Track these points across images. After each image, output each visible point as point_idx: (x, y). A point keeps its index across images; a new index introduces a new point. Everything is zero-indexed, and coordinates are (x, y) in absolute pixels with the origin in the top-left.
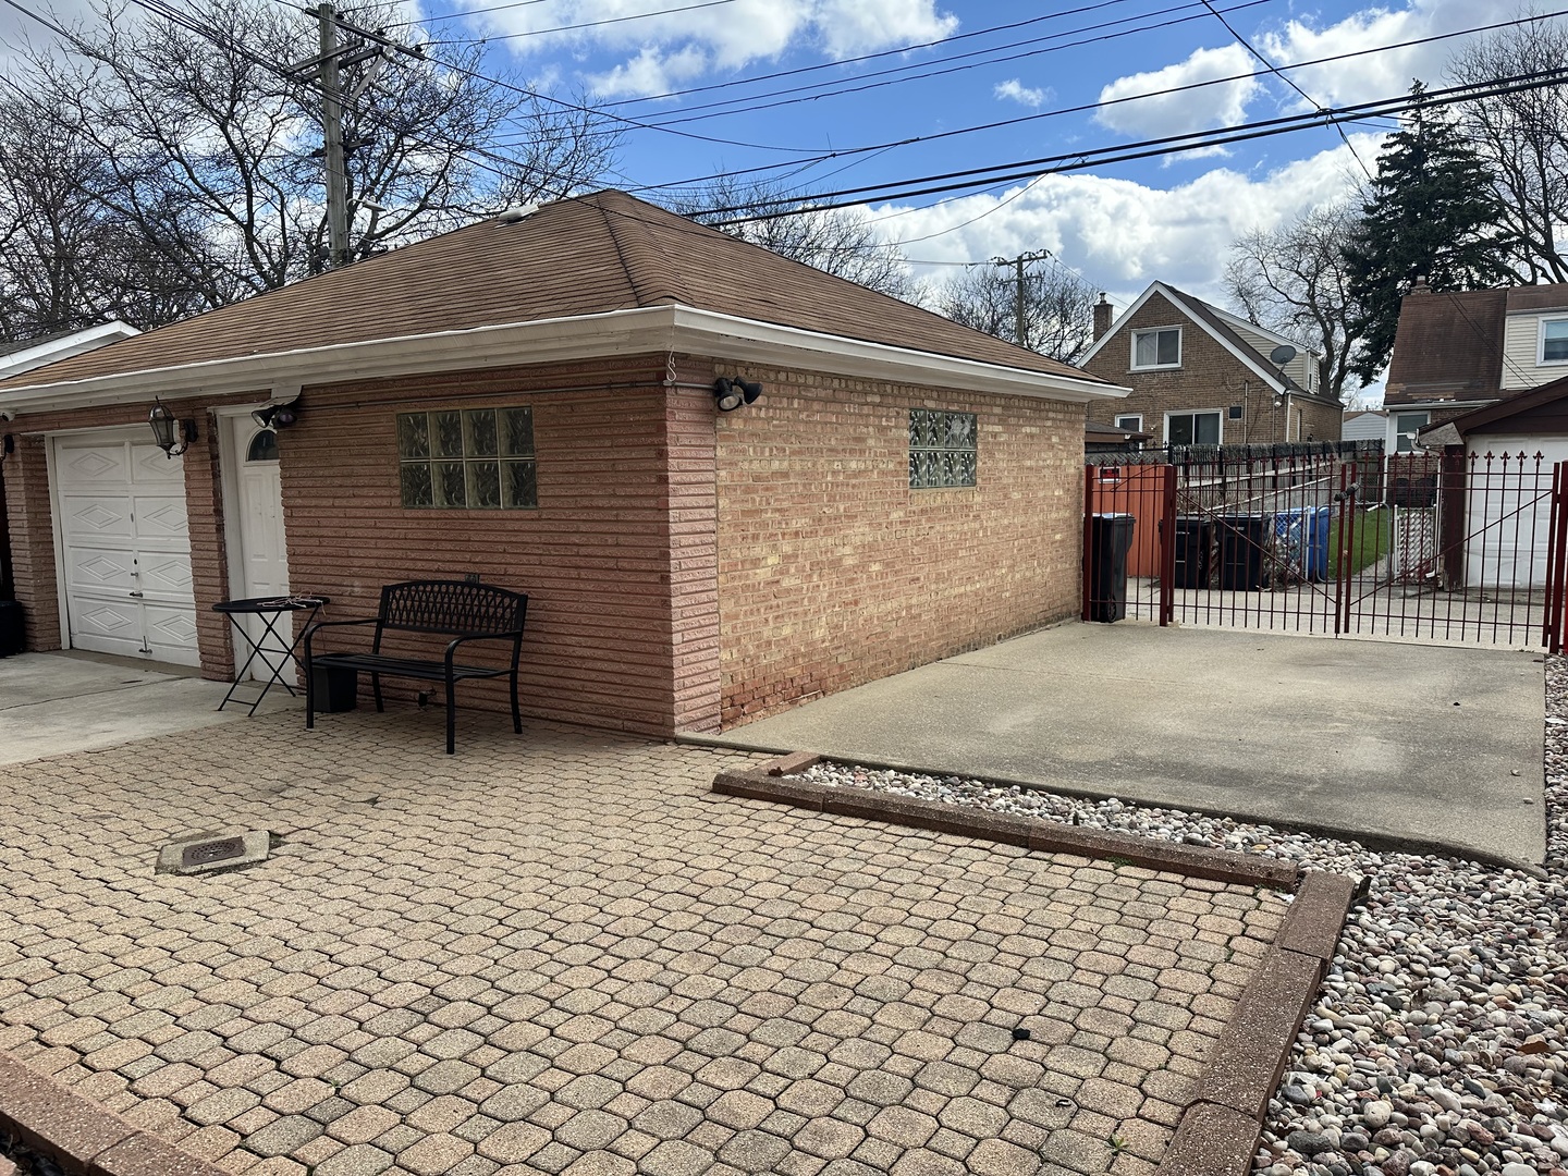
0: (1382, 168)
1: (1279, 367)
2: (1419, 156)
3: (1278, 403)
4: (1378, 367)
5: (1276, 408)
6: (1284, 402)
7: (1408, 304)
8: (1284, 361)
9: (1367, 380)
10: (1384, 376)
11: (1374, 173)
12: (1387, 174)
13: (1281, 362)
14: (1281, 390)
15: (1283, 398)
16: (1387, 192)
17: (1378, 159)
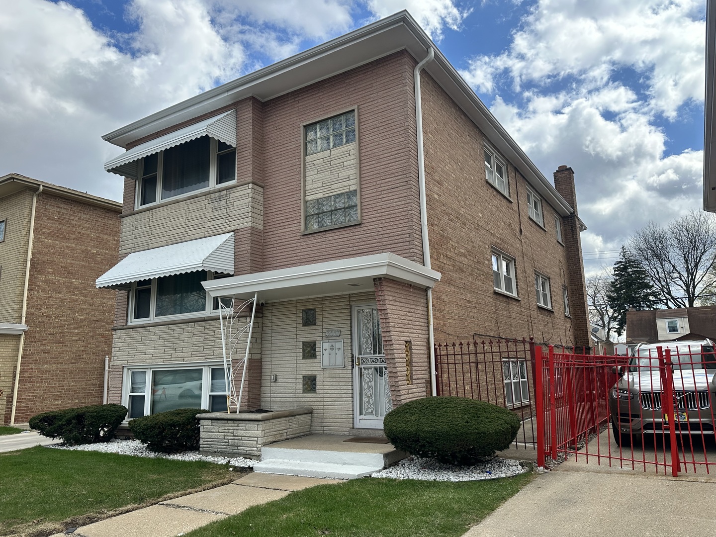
0: (615, 271)
1: (595, 333)
2: (625, 268)
3: (596, 344)
4: (622, 331)
5: (596, 346)
6: (598, 344)
7: (628, 314)
8: (596, 332)
9: (620, 335)
10: (624, 334)
11: (613, 273)
12: (616, 272)
13: (595, 332)
14: (596, 340)
15: (597, 342)
16: (618, 277)
17: (614, 268)
